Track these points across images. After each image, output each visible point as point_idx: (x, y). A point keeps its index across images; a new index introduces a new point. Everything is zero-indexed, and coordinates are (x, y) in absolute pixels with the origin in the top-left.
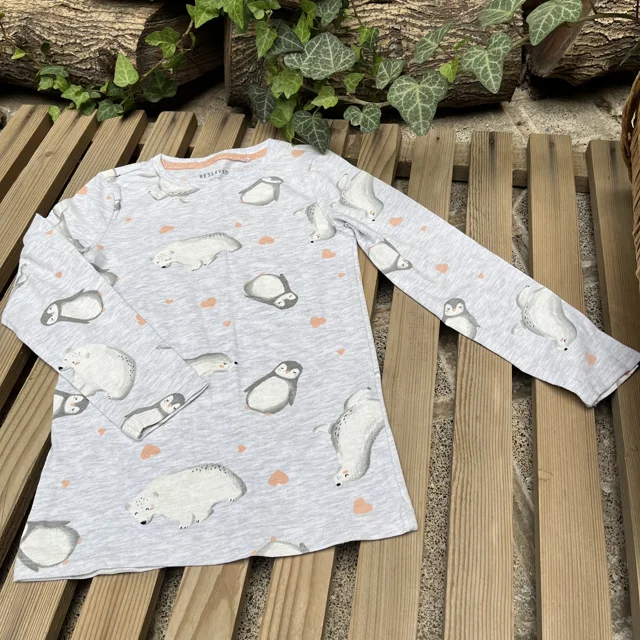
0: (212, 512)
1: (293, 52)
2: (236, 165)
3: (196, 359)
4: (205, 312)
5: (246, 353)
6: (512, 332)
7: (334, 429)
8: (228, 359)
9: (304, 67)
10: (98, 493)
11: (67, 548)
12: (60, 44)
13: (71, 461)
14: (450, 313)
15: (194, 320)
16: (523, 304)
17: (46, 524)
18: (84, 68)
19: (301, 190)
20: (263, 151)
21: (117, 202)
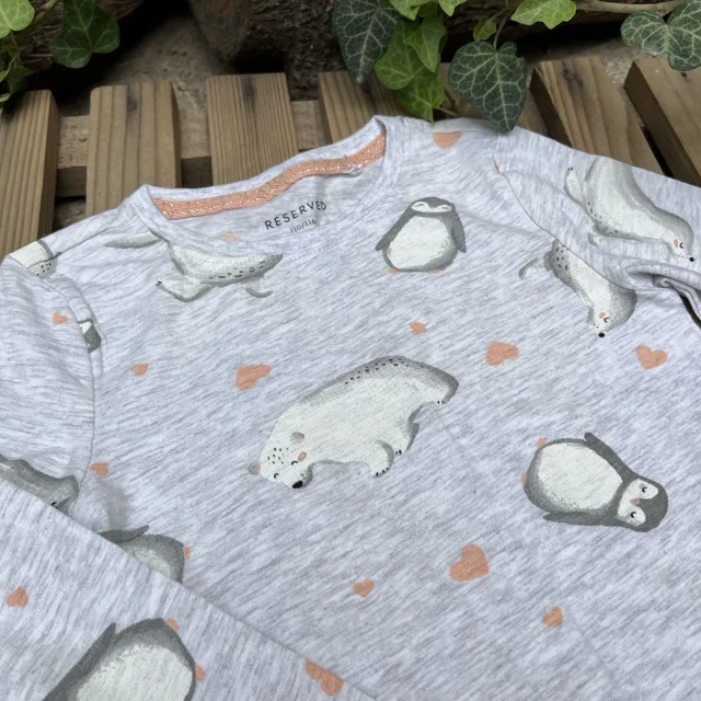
2: (336, 184)
15: (464, 633)
19: (502, 217)
20: (374, 144)
21: (86, 327)
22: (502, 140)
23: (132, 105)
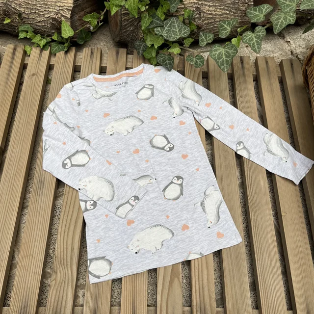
0: (163, 245)
1: (159, 27)
2: (131, 78)
3: (138, 179)
4: (135, 156)
5: (158, 174)
6: (264, 155)
7: (202, 204)
8: (152, 177)
9: (164, 34)
10: (113, 243)
11: (108, 267)
12: (27, 13)
13: (98, 231)
14: (239, 148)
15: (132, 161)
16: (266, 141)
17: (96, 259)
18: (41, 25)
19: (163, 90)
20: (141, 70)
21: (78, 101)
22: (169, 72)
23: (92, 53)
